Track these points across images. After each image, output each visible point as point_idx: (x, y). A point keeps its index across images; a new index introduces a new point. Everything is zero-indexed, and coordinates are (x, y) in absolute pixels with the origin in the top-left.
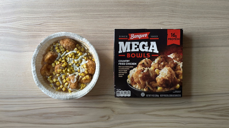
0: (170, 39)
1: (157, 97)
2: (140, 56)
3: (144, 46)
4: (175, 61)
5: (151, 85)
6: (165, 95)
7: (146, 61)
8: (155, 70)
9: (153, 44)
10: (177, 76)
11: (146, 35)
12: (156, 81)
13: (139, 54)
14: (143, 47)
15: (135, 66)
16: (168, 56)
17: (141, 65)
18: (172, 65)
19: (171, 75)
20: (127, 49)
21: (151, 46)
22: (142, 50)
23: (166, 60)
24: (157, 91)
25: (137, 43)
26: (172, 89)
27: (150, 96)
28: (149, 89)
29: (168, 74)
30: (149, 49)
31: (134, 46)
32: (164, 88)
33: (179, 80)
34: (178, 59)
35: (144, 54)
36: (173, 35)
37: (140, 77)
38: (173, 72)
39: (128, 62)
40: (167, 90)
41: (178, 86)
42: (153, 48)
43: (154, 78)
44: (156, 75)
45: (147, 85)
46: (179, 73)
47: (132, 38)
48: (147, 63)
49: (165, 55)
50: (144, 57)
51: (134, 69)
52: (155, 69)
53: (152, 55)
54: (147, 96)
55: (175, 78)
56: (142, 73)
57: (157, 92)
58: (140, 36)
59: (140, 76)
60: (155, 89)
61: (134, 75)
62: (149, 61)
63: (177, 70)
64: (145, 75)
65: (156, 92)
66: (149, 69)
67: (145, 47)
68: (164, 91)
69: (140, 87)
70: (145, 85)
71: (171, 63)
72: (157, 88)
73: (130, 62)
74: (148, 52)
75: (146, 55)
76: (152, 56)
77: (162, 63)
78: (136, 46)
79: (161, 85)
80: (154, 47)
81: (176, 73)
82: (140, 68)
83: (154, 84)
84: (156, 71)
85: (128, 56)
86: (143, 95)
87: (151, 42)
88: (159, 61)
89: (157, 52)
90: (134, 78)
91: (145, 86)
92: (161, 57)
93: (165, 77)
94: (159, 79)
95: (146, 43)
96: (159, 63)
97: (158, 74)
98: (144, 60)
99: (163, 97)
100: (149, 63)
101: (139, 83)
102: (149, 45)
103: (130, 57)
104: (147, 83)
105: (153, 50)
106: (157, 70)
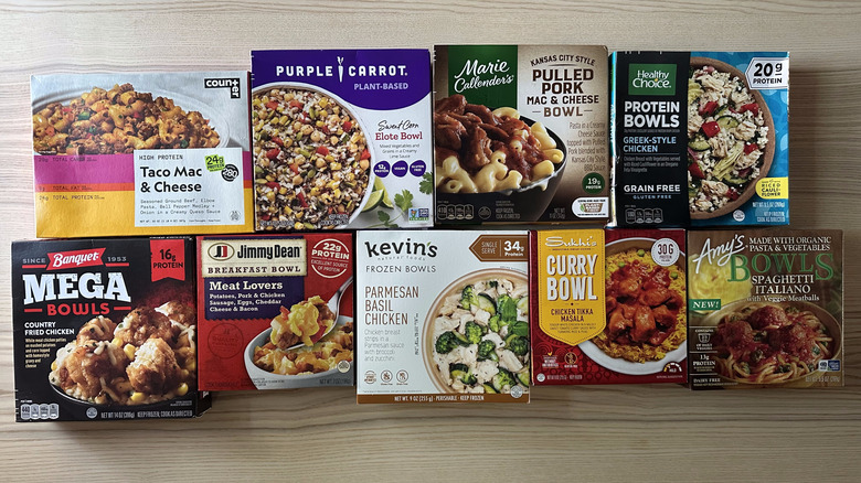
0: (160, 265)
1: (130, 419)
2: (84, 310)
3: (91, 284)
4: (174, 323)
5: (113, 388)
6: (150, 414)
7: (99, 323)
8: (123, 347)
9: (116, 278)
10: (182, 361)
11: (94, 256)
12: (125, 377)
13: (80, 305)
14: (88, 287)
15: (71, 338)
16: (157, 310)
17: (86, 334)
18: (168, 334)
19: (166, 359)
20: (46, 294)
21: (111, 284)
22: (88, 295)
23: (152, 320)
24: (129, 403)
25: (74, 277)
26: (168, 396)
27: (110, 415)
28: (108, 396)
29: (158, 356)
30: (105, 292)
31: (64, 286)
32: (147, 394)
33: (186, 372)
34: (181, 316)
35: (93, 305)
36: (166, 254)
37: (86, 367)
38: (170, 351)
39: (52, 328)
40: (154, 399)
41: (184, 387)
42: (116, 290)
43: (121, 367)
44: (127, 361)
45: (104, 388)
46: (185, 354)
47: (58, 263)
48: (103, 329)
49: (148, 308)
50: (94, 313)
51: (69, 346)
52: (125, 344)
53: (115, 309)
54: (103, 415)
55: (174, 367)
56: (90, 355)
57: (130, 406)
58: (79, 259)
59: (85, 363)
60: (124, 398)
61: (67, 361)
62: (108, 324)
63: (182, 346)
64: (99, 361)
65: (126, 405)
66: (109, 345)
67: (94, 287)
68: (146, 402)
69: (84, 393)
70: (99, 388)
71: (165, 328)
72: (128, 394)
73: (57, 328)
74: (104, 300)
75: (98, 309)
76: (115, 311)
77: (142, 329)
78: (71, 286)
79: (140, 388)
80: (118, 288)
81: (177, 355)
82: (83, 341)
83: (121, 385)
84: (126, 349)
85: (51, 310)
86: (92, 413)
87: (110, 274)
88: (133, 323)
89: (128, 299)
90: (70, 371)
91: (97, 390)
92: (138, 313)
93: (150, 365)
94: (134, 371)
95: (97, 277)
96: (133, 329)
97: (131, 357)
98: (94, 320)
99: (146, 418)
100: (107, 328)
101: (83, 382)
102: (105, 282)
103: (55, 313)
104: (102, 381)
105: (116, 294)
106: (129, 348)
